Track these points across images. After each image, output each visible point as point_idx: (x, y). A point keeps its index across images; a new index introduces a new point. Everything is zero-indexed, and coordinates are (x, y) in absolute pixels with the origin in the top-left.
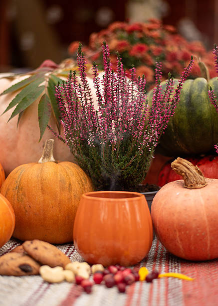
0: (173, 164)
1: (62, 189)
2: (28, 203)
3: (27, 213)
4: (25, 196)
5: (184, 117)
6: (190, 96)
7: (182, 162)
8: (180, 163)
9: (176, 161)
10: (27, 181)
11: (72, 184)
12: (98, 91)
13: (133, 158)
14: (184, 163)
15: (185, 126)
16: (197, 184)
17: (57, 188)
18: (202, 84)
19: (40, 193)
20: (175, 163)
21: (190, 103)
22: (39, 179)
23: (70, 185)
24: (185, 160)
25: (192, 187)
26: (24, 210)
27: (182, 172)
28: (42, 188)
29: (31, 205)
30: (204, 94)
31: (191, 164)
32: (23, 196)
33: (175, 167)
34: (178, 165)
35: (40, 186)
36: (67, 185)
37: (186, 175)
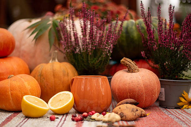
0: (121, 61)
1: (64, 75)
2: (46, 83)
3: (46, 88)
4: (44, 79)
5: (124, 39)
6: (127, 28)
7: (127, 60)
8: (125, 60)
9: (123, 59)
10: (46, 72)
11: (69, 72)
12: (81, 25)
13: (100, 58)
14: (128, 60)
15: (125, 44)
16: (135, 70)
17: (61, 74)
18: (132, 23)
19: (52, 77)
20: (123, 60)
21: (127, 32)
22: (52, 70)
23: (68, 73)
24: (128, 59)
25: (133, 72)
26: (44, 87)
27: (127, 64)
28: (54, 75)
29: (48, 84)
30: (134, 27)
31: (131, 61)
32: (43, 79)
33: (123, 62)
34: (125, 61)
35: (52, 74)
36: (66, 73)
37: (130, 66)
